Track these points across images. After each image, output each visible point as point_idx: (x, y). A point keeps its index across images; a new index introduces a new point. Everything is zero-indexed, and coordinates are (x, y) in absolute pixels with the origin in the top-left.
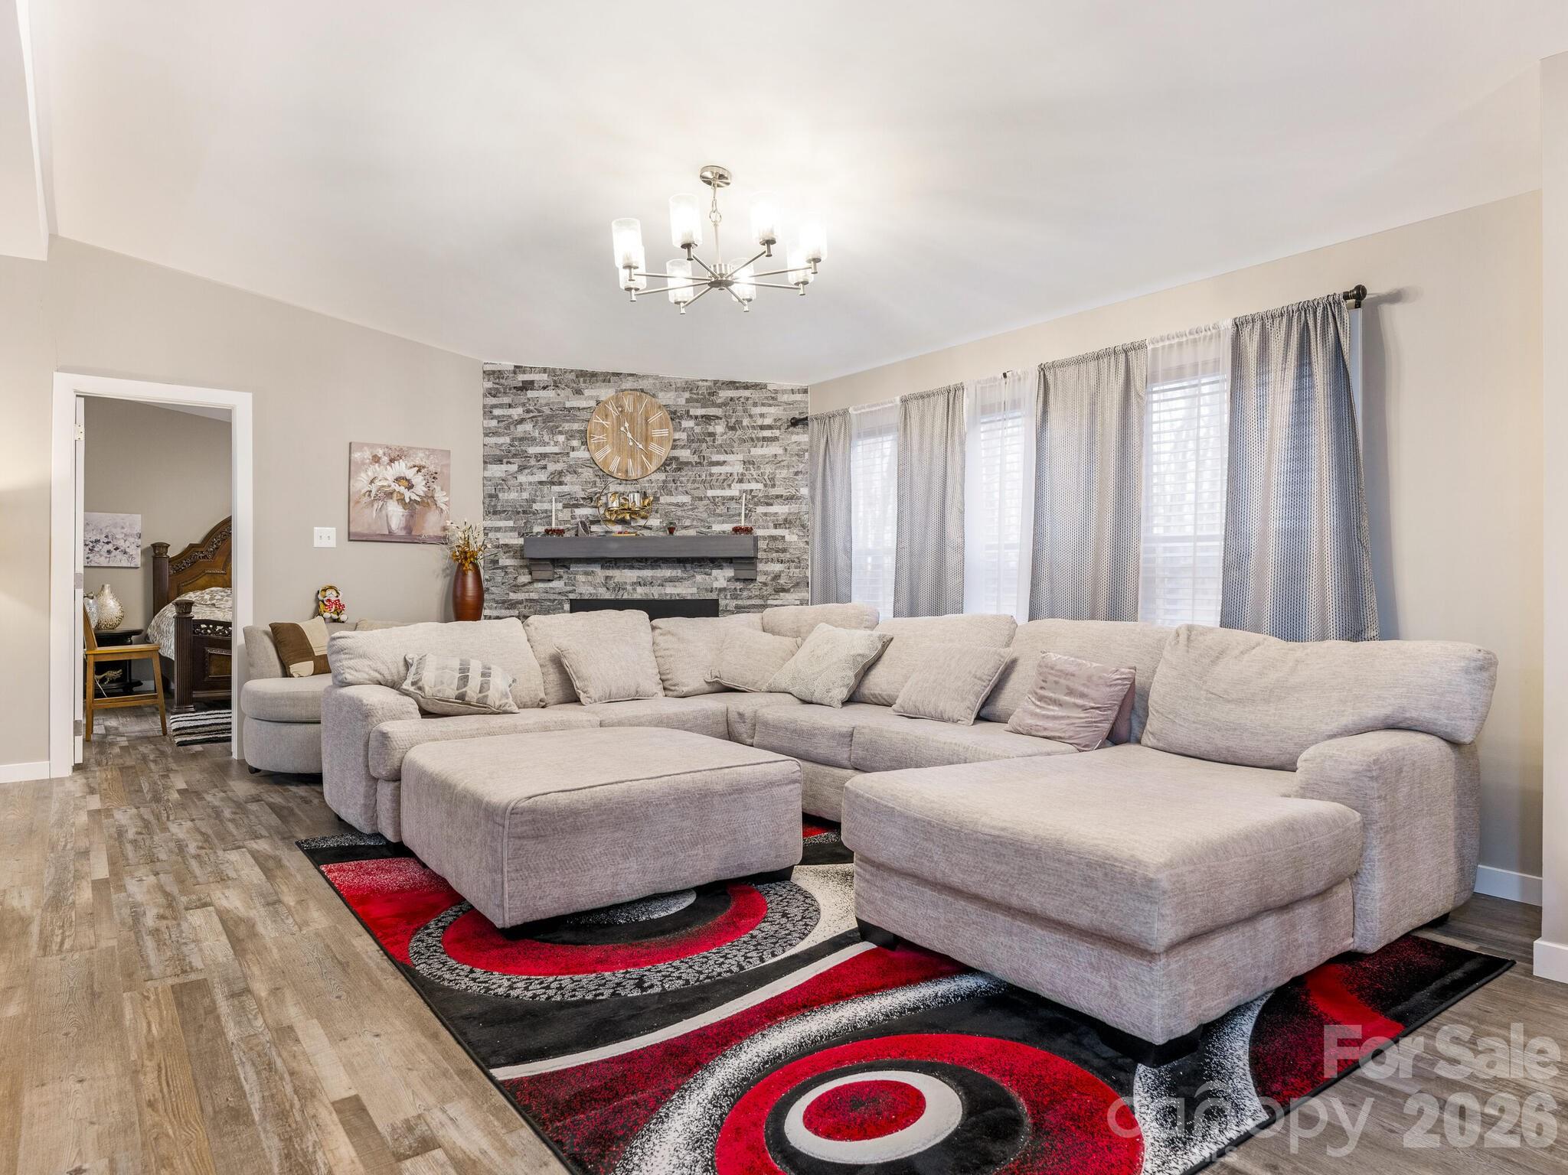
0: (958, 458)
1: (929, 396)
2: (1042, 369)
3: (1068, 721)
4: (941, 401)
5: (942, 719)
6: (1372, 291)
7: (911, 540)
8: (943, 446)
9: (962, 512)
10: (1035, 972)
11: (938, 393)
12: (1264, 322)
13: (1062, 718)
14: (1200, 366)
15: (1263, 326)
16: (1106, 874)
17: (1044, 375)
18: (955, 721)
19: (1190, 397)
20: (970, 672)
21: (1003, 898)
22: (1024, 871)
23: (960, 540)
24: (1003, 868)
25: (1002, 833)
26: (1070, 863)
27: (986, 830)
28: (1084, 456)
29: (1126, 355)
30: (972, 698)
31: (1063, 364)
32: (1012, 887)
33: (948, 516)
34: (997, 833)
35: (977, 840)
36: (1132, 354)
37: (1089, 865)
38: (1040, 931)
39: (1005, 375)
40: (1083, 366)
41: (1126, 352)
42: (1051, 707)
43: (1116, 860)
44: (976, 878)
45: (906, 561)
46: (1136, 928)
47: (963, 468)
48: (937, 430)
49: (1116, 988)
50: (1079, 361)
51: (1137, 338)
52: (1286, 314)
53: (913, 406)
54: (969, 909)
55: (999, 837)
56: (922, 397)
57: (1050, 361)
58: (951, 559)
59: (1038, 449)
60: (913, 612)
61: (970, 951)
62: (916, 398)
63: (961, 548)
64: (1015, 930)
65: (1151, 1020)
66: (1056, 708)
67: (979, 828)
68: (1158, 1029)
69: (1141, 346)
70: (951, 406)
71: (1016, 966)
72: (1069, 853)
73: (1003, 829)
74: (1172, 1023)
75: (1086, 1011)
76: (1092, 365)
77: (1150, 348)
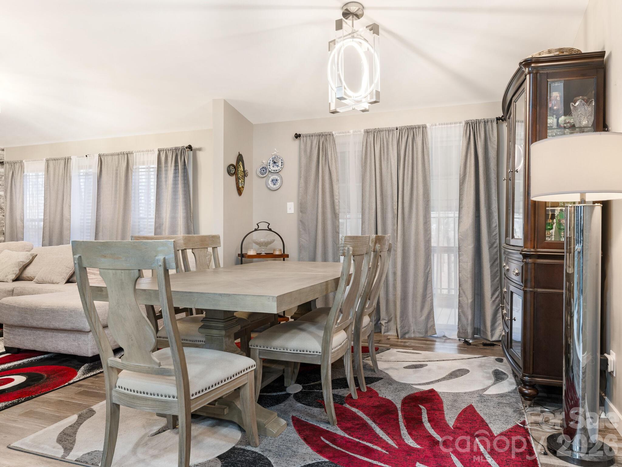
0: (69, 184)
1: (57, 160)
2: (100, 156)
3: (96, 280)
4: (62, 162)
5: (53, 283)
6: (194, 146)
7: (50, 216)
8: (63, 180)
9: (70, 206)
10: (59, 347)
11: (61, 159)
12: (166, 151)
13: (95, 278)
14: (149, 162)
15: (166, 152)
16: (75, 313)
17: (101, 158)
18: (58, 283)
19: (147, 171)
20: (65, 266)
21: (48, 326)
22: (54, 317)
23: (69, 217)
24: (48, 317)
25: (48, 307)
26: (66, 312)
27: (44, 307)
28: (114, 189)
29: (127, 155)
30: (65, 275)
31: (107, 155)
32: (51, 322)
33: (64, 207)
34: (47, 307)
35: (41, 310)
36: (129, 155)
37: (71, 311)
38: (60, 334)
39: (86, 156)
40: (114, 157)
41: (127, 154)
42: (91, 275)
43: (78, 309)
44: (41, 322)
45: (48, 224)
46: (82, 326)
47: (71, 189)
48: (61, 174)
49: (79, 344)
50: (112, 155)
51: (131, 150)
52: (171, 150)
53: (51, 164)
54: (40, 333)
55: (47, 308)
56: (55, 160)
57: (103, 153)
58: (65, 224)
59: (98, 185)
60: (50, 244)
61: (41, 346)
62: (52, 160)
63: (69, 220)
64: (53, 336)
65: (88, 350)
66: (93, 276)
67: (42, 307)
68: (90, 353)
69: (132, 153)
70: (66, 165)
71: (54, 346)
72: (66, 309)
73: (48, 306)
74: (94, 350)
75: (73, 354)
76: (116, 157)
77: (134, 154)
